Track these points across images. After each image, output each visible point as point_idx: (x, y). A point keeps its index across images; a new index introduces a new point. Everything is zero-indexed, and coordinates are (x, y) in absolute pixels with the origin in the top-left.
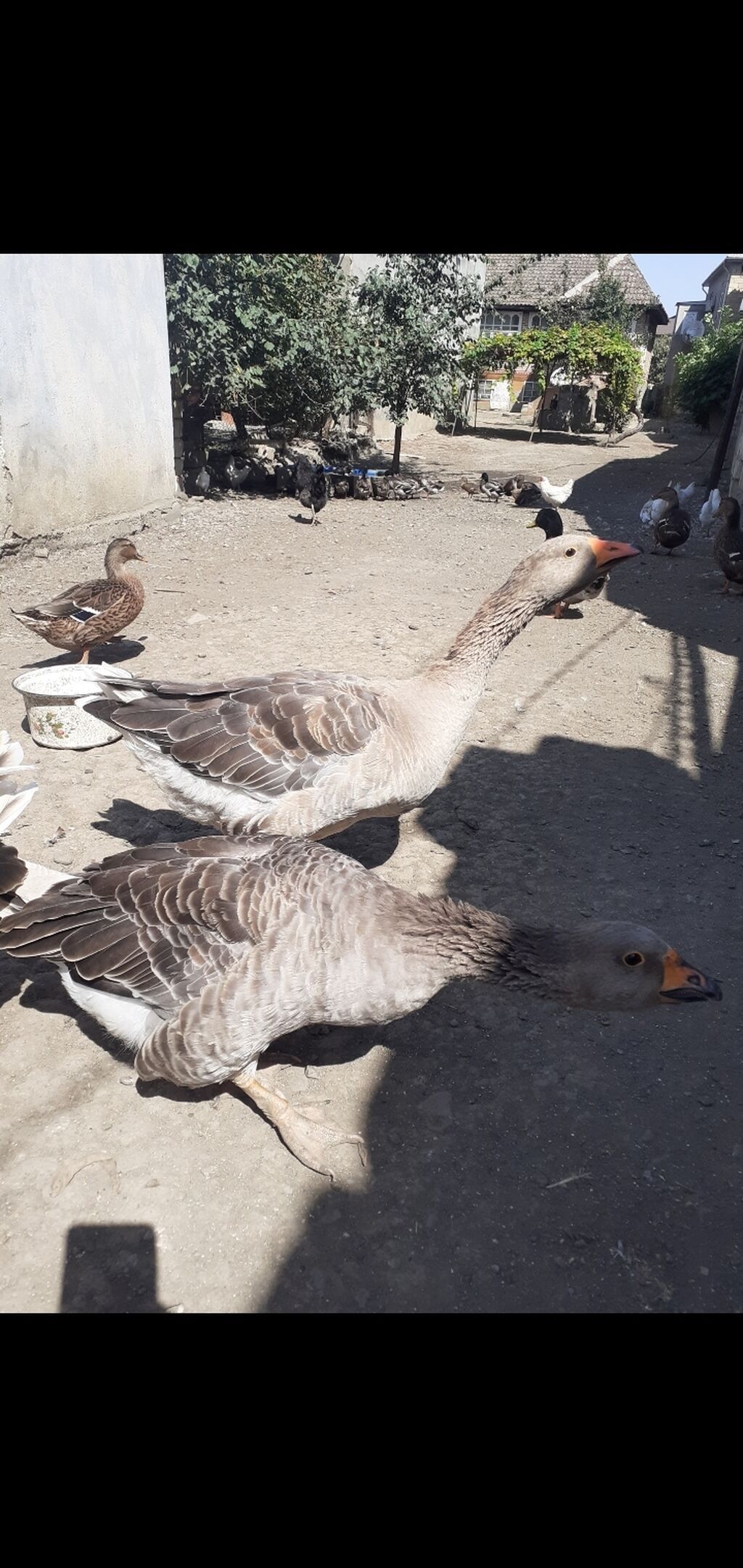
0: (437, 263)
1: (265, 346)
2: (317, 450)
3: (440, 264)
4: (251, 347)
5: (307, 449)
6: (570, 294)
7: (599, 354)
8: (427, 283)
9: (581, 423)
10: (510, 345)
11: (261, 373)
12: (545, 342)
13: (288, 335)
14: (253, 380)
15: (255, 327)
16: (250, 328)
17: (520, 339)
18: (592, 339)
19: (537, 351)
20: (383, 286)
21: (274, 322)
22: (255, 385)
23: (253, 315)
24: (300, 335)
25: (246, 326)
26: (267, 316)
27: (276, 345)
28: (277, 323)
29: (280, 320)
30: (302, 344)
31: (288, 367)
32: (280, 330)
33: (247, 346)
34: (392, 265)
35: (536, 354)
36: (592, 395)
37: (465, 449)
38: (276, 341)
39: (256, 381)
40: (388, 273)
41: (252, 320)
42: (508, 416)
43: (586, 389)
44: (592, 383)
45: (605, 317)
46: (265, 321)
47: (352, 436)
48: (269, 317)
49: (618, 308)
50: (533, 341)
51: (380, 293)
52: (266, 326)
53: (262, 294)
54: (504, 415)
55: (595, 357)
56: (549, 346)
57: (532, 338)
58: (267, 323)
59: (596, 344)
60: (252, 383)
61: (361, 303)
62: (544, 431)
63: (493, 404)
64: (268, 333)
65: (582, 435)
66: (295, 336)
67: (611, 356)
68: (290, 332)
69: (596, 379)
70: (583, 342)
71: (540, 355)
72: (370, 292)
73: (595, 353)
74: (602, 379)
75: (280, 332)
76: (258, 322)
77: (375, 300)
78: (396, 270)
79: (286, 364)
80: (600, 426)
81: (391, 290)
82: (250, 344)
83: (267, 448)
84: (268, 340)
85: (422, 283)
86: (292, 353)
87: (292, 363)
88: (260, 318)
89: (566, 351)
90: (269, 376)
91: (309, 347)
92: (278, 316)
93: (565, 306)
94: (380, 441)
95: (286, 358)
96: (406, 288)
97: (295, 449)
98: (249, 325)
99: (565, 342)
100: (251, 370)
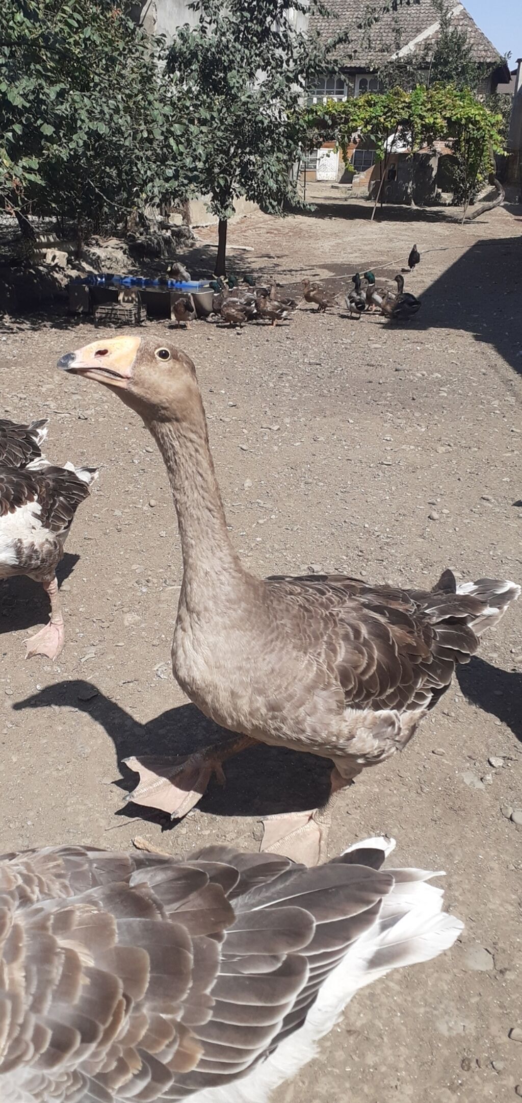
0: (265, 17)
1: (41, 130)
2: (122, 248)
3: (269, 19)
4: (20, 133)
5: (109, 249)
6: (404, 52)
7: (449, 120)
8: (253, 42)
9: (424, 195)
10: (344, 112)
11: (36, 167)
12: (385, 107)
13: (73, 115)
14: (27, 175)
15: (28, 105)
16: (20, 106)
17: (355, 105)
18: (440, 102)
19: (376, 117)
20: (197, 45)
21: (53, 96)
22: (30, 181)
23: (24, 88)
24: (90, 112)
25: (15, 104)
26: (42, 88)
27: (58, 127)
28: (57, 98)
29: (61, 94)
30: (94, 125)
31: (75, 157)
32: (63, 107)
33: (13, 131)
34: (208, 19)
35: (374, 121)
36: (434, 163)
37: (298, 233)
38: (58, 122)
39: (32, 177)
40: (203, 30)
41: (21, 95)
42: (337, 188)
43: (428, 157)
44: (435, 151)
45: (449, 77)
46: (41, 96)
47: (163, 226)
48: (46, 90)
49: (463, 67)
50: (370, 107)
51: (194, 55)
52: (43, 102)
53: (39, 60)
54: (333, 187)
55: (444, 123)
56: (389, 112)
57: (369, 103)
58: (44, 98)
59: (445, 107)
60: (25, 179)
61: (170, 69)
62: (384, 205)
63: (320, 175)
64: (46, 111)
65: (428, 209)
66: (84, 115)
67: (463, 122)
68: (76, 110)
69: (440, 146)
70: (429, 106)
71: (379, 123)
72: (182, 54)
73: (444, 118)
74: (447, 146)
75: (63, 109)
76: (31, 97)
77: (188, 64)
78: (214, 26)
79: (72, 153)
80: (447, 197)
81: (208, 50)
82: (18, 128)
83: (58, 253)
84: (46, 121)
85: (246, 43)
86: (80, 138)
87: (80, 151)
88: (33, 92)
89: (410, 117)
90: (48, 169)
91: (103, 129)
92: (57, 88)
93: (400, 66)
94: (197, 227)
95: (72, 145)
96: (227, 47)
97: (95, 250)
98: (18, 102)
99: (409, 107)
100: (24, 162)
